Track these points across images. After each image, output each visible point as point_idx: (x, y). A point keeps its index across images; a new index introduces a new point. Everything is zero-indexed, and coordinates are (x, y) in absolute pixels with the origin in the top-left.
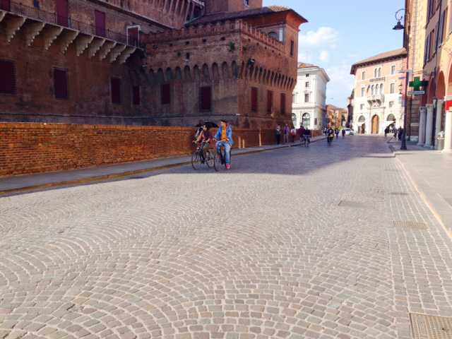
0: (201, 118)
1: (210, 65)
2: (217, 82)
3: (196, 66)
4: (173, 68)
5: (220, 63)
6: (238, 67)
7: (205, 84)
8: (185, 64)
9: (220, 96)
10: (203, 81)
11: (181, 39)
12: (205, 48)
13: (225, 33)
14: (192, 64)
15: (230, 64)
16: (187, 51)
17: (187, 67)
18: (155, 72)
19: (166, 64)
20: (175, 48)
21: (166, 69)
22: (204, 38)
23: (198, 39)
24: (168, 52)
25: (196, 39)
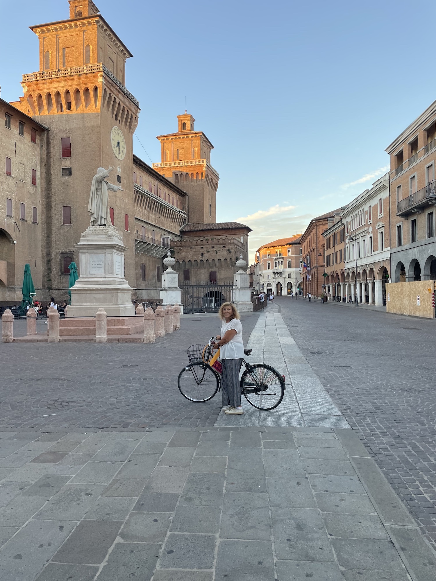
1: (216, 260)
2: (220, 269)
3: (207, 260)
4: (193, 261)
5: (222, 260)
7: (213, 270)
8: (200, 259)
9: (222, 277)
10: (211, 268)
11: (197, 245)
13: (225, 244)
14: (204, 258)
15: (228, 260)
16: (203, 252)
17: (202, 260)
18: (181, 262)
19: (188, 258)
20: (194, 250)
21: (188, 261)
22: (213, 246)
23: (209, 246)
24: (189, 252)
25: (207, 246)
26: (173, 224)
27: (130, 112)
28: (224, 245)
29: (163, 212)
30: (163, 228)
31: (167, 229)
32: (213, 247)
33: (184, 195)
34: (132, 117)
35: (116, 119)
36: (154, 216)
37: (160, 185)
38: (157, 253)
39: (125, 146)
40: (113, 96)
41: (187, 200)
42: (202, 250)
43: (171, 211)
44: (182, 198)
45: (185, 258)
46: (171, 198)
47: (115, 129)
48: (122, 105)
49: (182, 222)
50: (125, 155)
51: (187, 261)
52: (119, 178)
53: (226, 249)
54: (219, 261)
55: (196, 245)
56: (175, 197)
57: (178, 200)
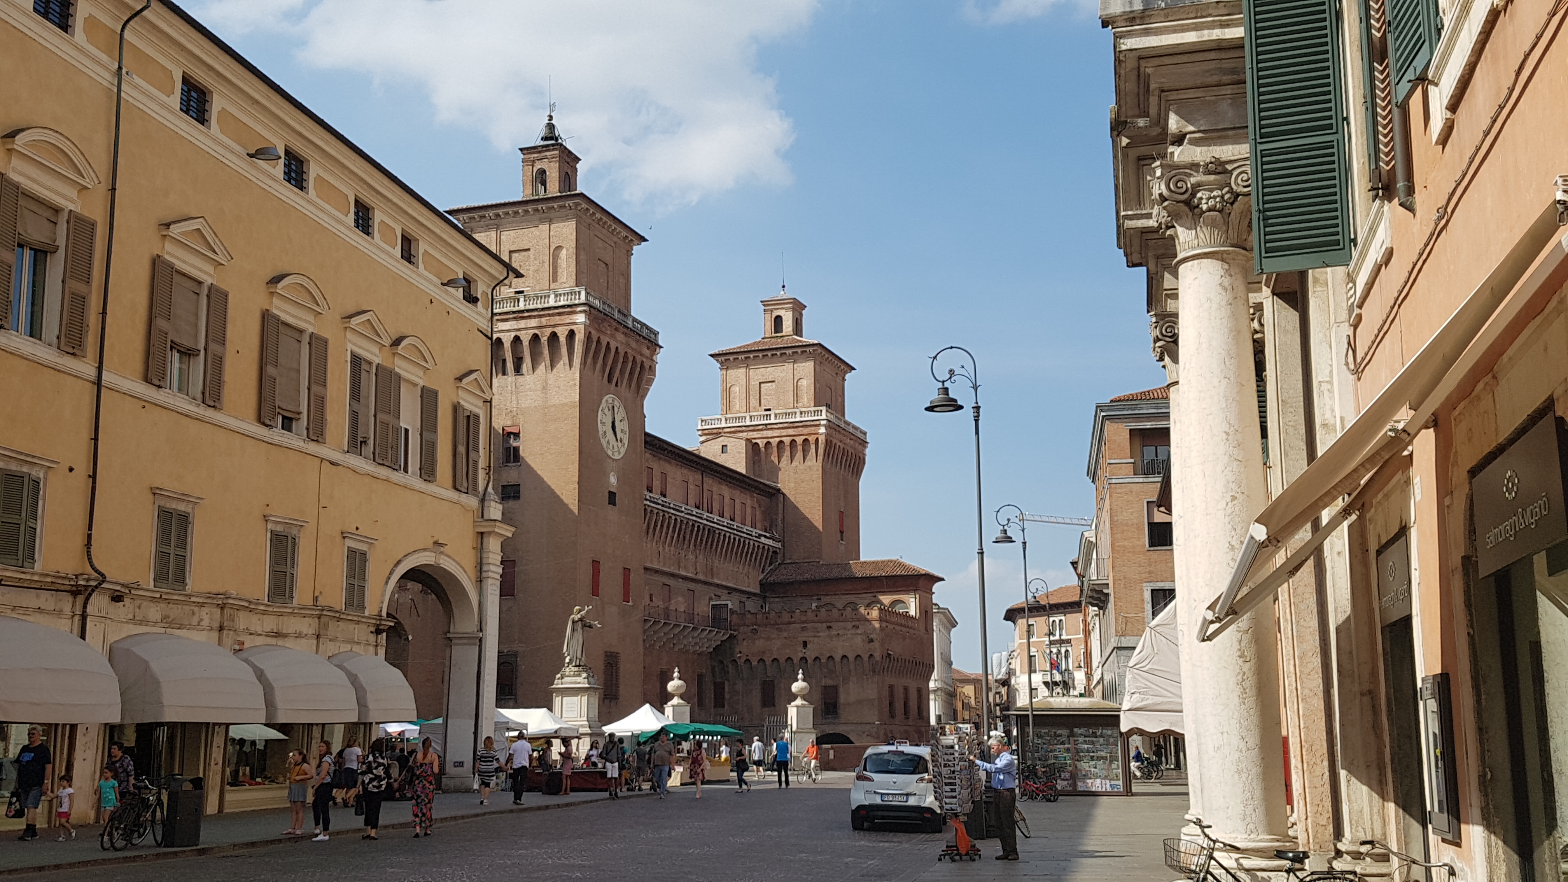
0: (824, 727)
1: (838, 658)
2: (847, 680)
3: (817, 658)
4: (783, 659)
5: (851, 657)
6: (877, 662)
7: (829, 682)
8: (801, 655)
11: (794, 623)
12: (830, 637)
14: (810, 654)
15: (865, 657)
16: (804, 639)
17: (804, 659)
18: (754, 663)
19: (772, 653)
20: (785, 634)
21: (771, 659)
22: (829, 624)
23: (820, 624)
24: (774, 638)
25: (817, 625)
26: (741, 567)
27: (639, 359)
28: (854, 623)
29: (715, 544)
30: (716, 581)
31: (724, 583)
32: (829, 627)
33: (774, 491)
34: (642, 366)
35: (610, 380)
36: (691, 557)
37: (710, 481)
38: (696, 644)
39: (626, 429)
40: (604, 340)
41: (781, 506)
42: (805, 634)
43: (735, 539)
44: (767, 500)
45: (764, 652)
46: (738, 506)
47: (607, 401)
48: (622, 351)
49: (766, 558)
50: (626, 445)
51: (768, 661)
52: (612, 496)
53: (859, 631)
54: (845, 660)
55: (790, 623)
56: (749, 502)
57: (756, 506)
